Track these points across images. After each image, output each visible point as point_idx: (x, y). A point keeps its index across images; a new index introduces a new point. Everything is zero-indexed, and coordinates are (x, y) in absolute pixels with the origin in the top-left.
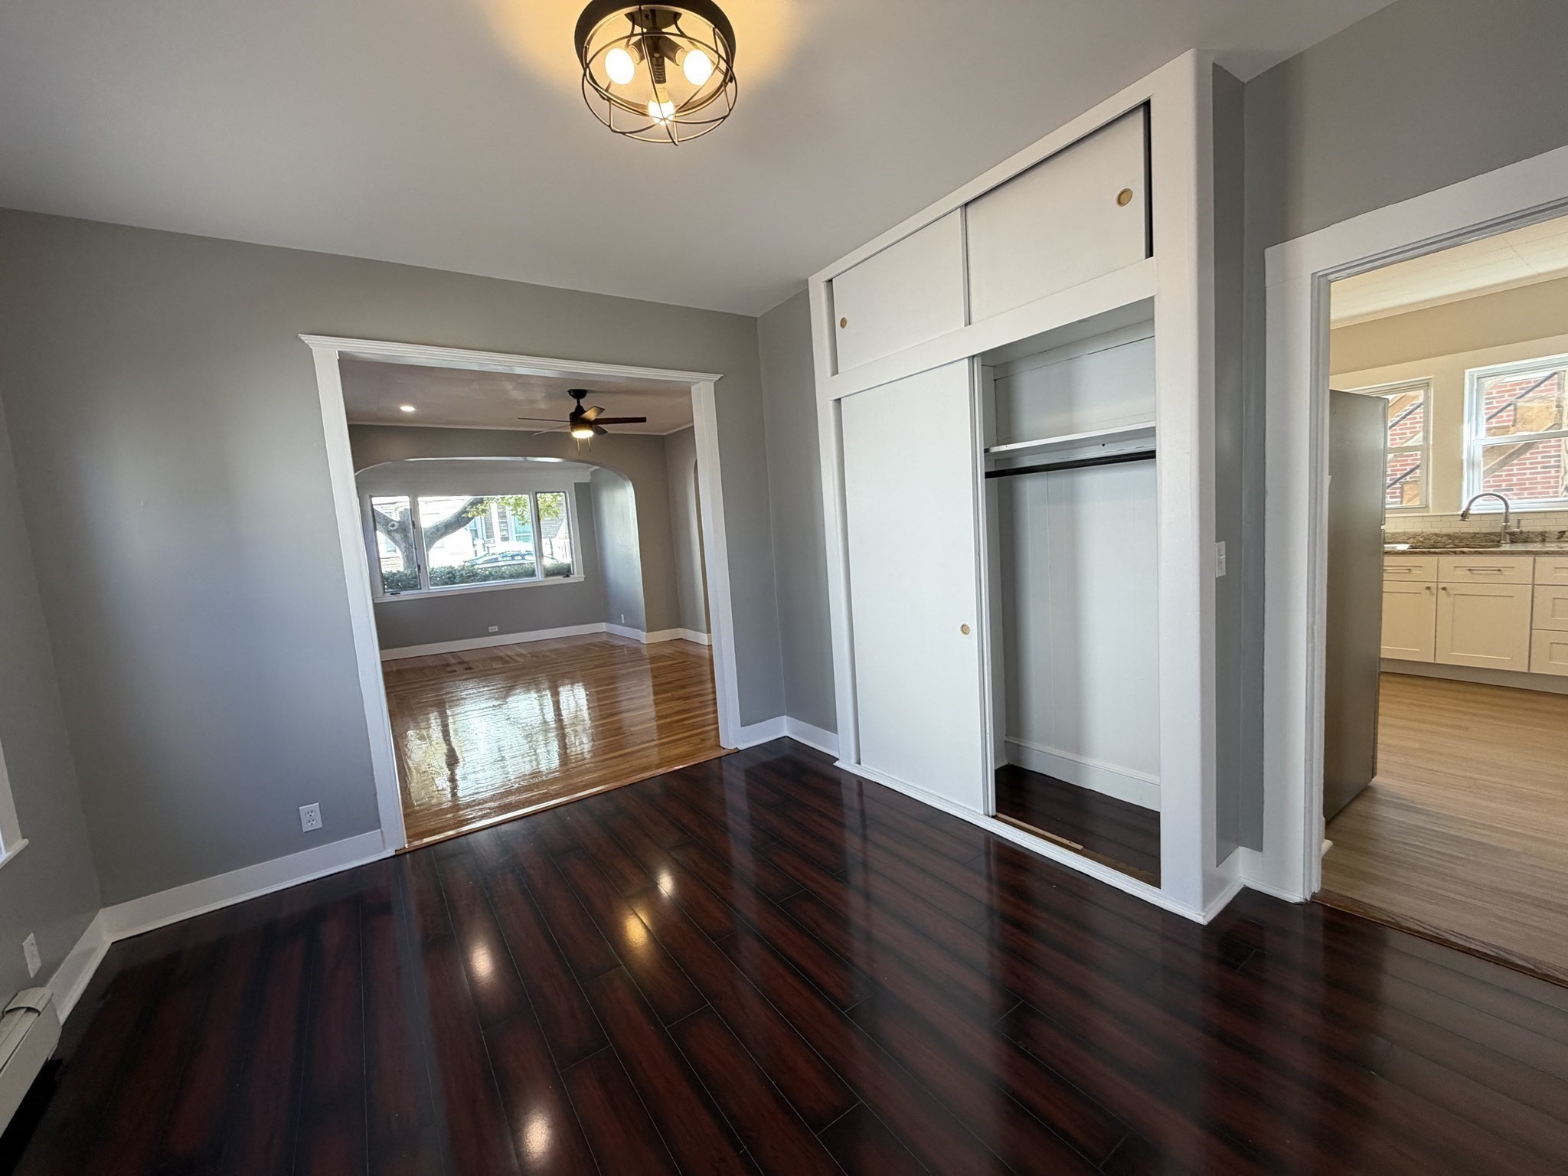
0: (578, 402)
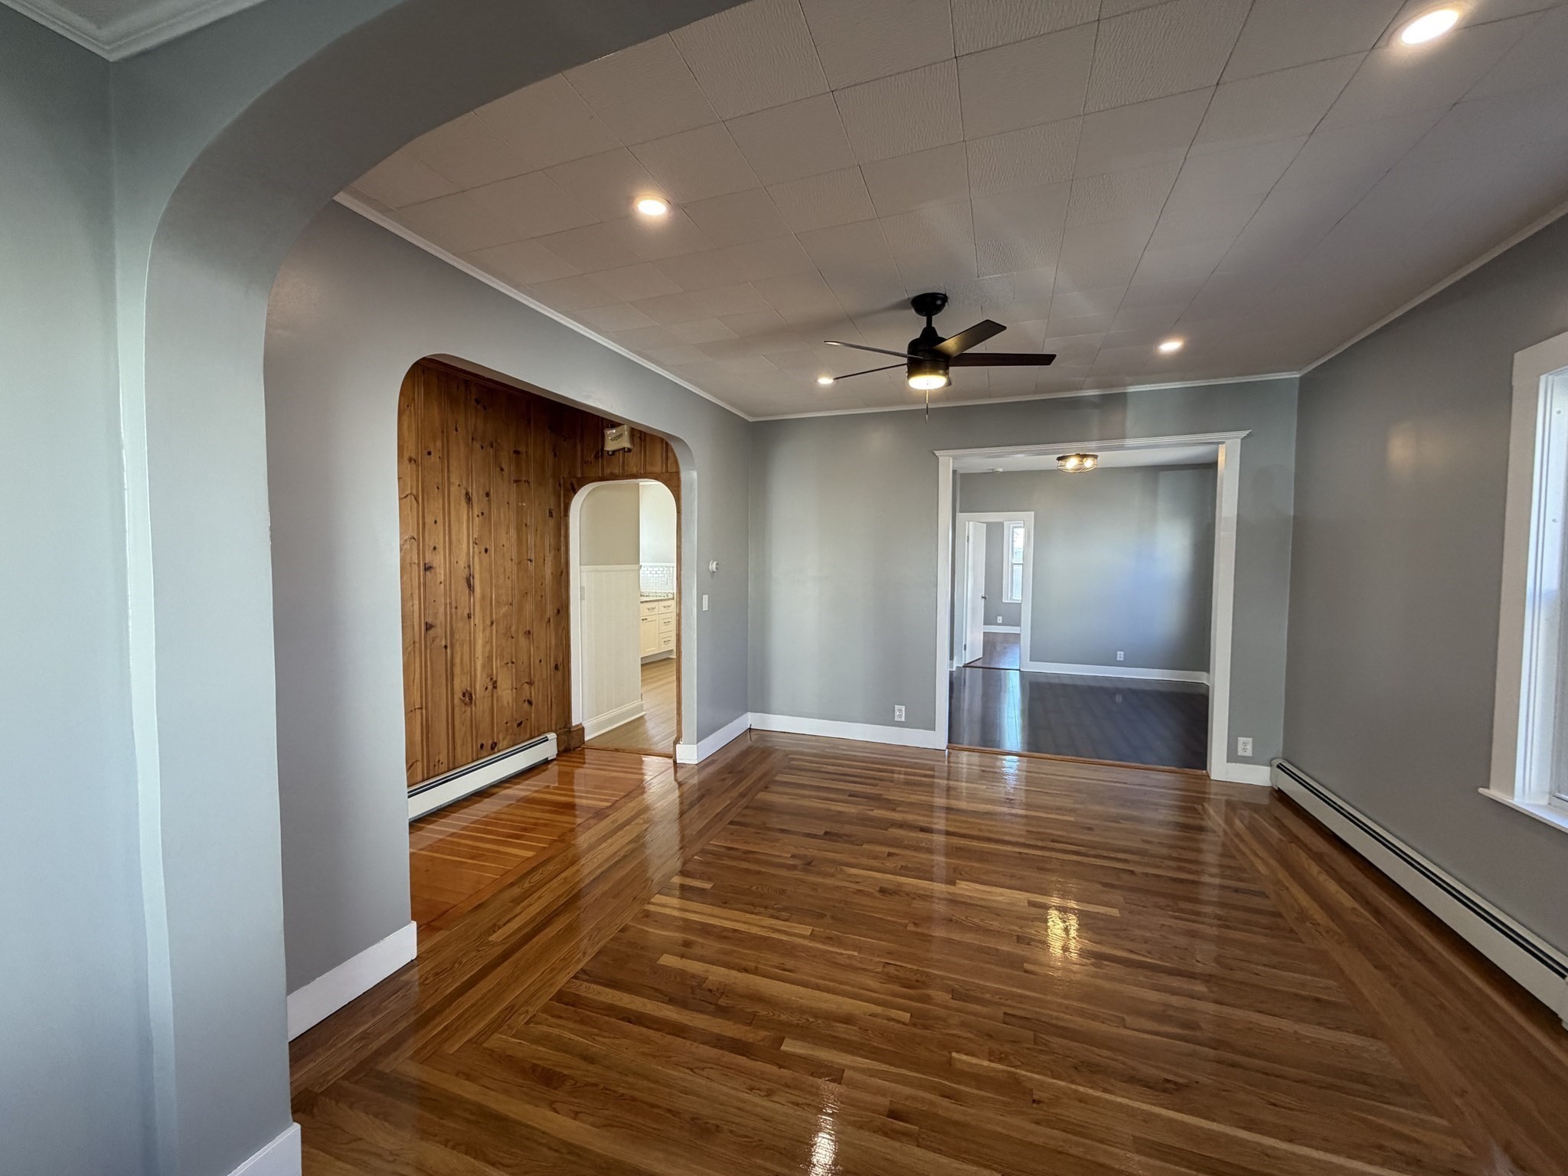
0: (929, 322)
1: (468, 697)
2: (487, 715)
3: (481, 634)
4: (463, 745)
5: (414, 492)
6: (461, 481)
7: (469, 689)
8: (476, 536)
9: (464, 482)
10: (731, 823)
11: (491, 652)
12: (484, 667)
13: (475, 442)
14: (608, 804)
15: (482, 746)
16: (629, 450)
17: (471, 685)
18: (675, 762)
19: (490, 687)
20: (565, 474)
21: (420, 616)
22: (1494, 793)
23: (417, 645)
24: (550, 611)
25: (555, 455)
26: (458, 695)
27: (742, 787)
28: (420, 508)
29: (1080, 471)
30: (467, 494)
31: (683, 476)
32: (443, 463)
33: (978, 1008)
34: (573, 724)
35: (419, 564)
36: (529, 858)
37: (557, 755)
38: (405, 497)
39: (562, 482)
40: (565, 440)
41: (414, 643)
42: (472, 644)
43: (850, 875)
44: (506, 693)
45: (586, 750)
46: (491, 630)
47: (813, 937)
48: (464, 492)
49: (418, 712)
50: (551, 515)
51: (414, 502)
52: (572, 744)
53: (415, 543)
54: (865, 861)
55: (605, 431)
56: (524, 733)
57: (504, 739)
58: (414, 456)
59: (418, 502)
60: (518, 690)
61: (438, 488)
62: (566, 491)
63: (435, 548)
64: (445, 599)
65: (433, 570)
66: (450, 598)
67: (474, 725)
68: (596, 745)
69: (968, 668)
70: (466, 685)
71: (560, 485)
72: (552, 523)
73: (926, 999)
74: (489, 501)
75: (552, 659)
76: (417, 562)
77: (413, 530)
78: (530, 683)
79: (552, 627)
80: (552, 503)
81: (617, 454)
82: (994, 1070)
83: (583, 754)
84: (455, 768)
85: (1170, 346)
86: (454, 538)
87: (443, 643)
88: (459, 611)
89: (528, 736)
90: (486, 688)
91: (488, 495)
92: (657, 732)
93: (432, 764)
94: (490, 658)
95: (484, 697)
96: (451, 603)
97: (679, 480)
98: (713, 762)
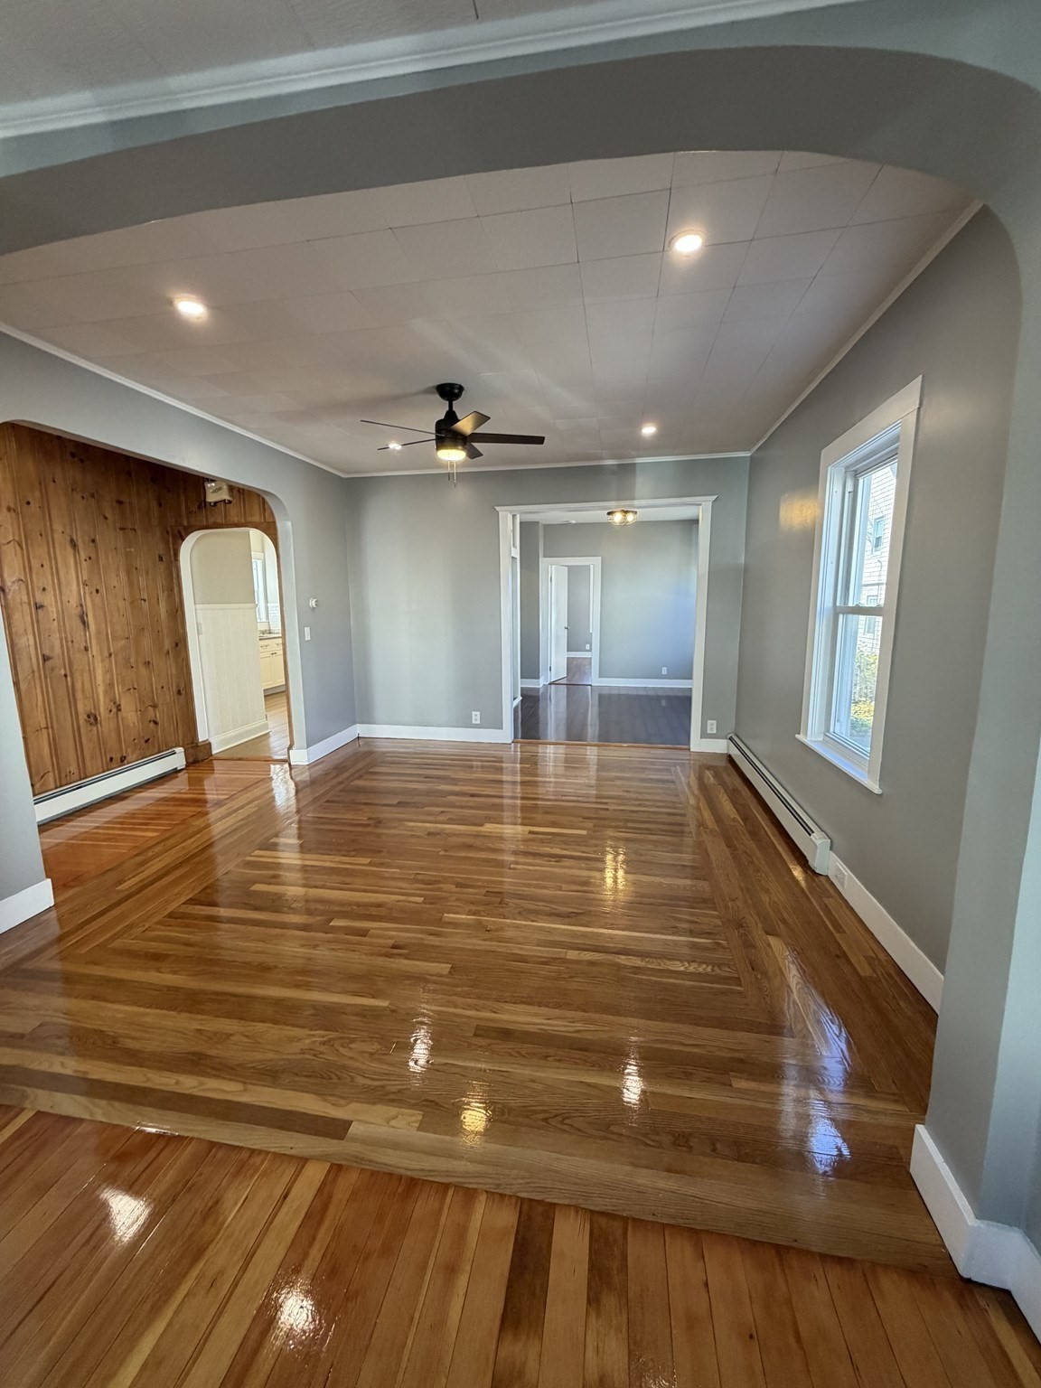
1: (93, 718)
2: (113, 734)
3: (100, 665)
4: (92, 758)
5: (17, 538)
6: (64, 527)
7: (93, 711)
8: (85, 578)
9: (68, 531)
10: (327, 801)
11: (112, 679)
12: (106, 692)
13: (75, 493)
14: (226, 797)
15: (111, 759)
16: (230, 502)
17: (95, 708)
18: (290, 765)
19: (114, 710)
20: (172, 522)
21: (36, 648)
22: (800, 737)
23: (36, 674)
24: (167, 644)
25: (160, 505)
26: (82, 718)
27: (340, 779)
28: (25, 552)
29: (624, 524)
30: (72, 540)
31: (279, 525)
32: (43, 512)
33: (471, 890)
34: (200, 740)
35: (29, 604)
36: (152, 838)
37: (186, 766)
38: (8, 543)
39: (169, 530)
40: (169, 491)
41: (33, 672)
42: (92, 673)
43: (410, 827)
44: (130, 714)
45: (215, 762)
46: (110, 662)
47: (370, 864)
48: (68, 538)
49: (45, 732)
50: (161, 559)
51: (18, 548)
52: (200, 757)
53: (23, 586)
54: (422, 817)
55: (205, 484)
56: (151, 747)
57: (133, 753)
58: (12, 505)
59: (22, 548)
60: (143, 712)
61: (41, 535)
62: (174, 537)
63: (44, 589)
64: (60, 634)
65: (44, 609)
66: (65, 633)
67: (101, 742)
68: (222, 756)
69: (553, 686)
70: (90, 708)
71: (168, 532)
72: (162, 566)
73: (440, 890)
74: (96, 547)
75: (174, 687)
76: (26, 601)
77: (20, 573)
78: (155, 706)
79: (171, 659)
80: (161, 549)
81: (219, 504)
82: (469, 919)
83: (212, 764)
84: (86, 778)
85: (649, 430)
86: (62, 579)
87: (63, 672)
88: (76, 645)
89: (156, 750)
90: (111, 711)
91: (93, 541)
92: (277, 745)
93: (63, 775)
94: (111, 685)
95: (109, 718)
96: (66, 638)
97: (275, 529)
98: (322, 762)
